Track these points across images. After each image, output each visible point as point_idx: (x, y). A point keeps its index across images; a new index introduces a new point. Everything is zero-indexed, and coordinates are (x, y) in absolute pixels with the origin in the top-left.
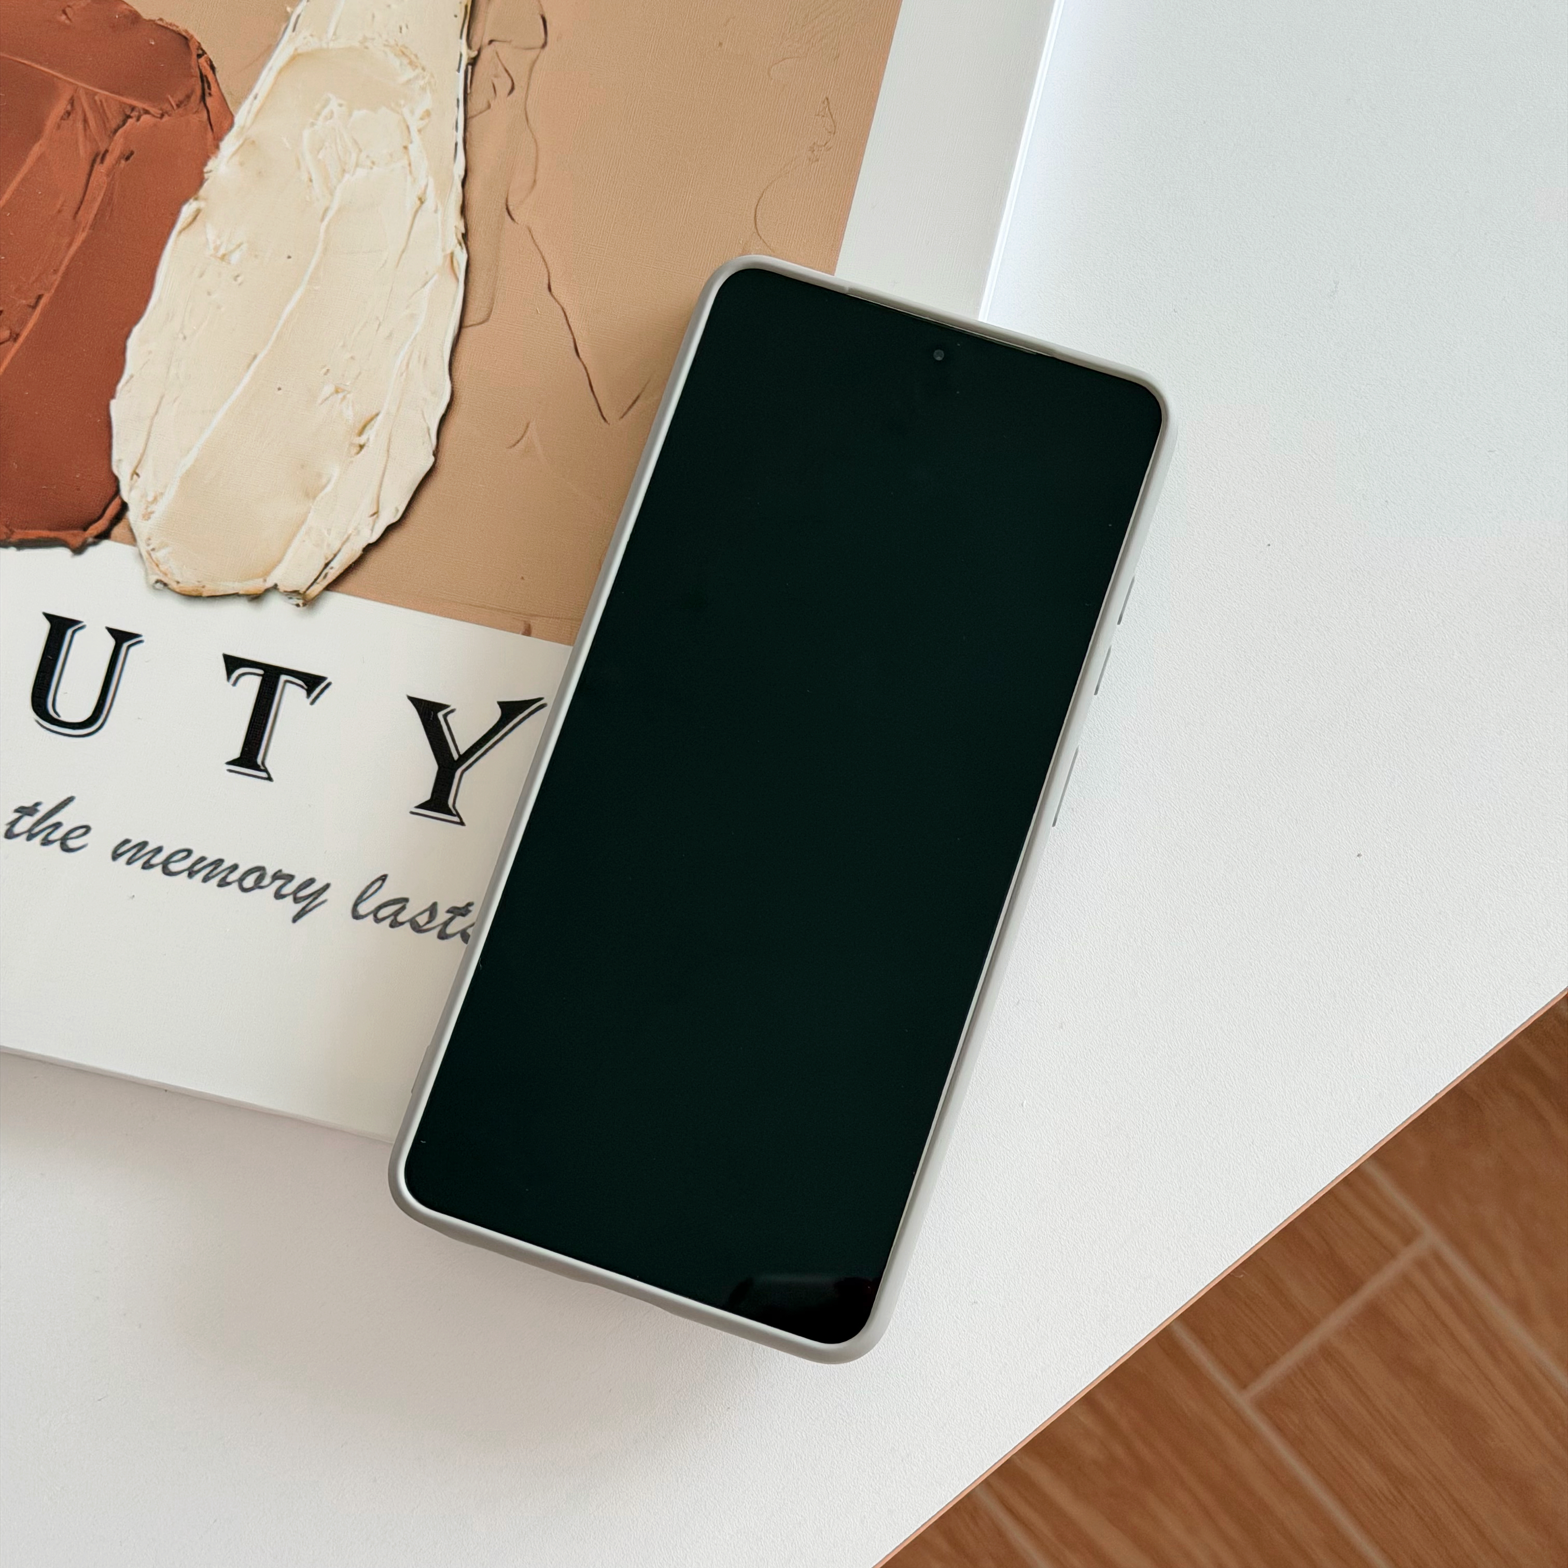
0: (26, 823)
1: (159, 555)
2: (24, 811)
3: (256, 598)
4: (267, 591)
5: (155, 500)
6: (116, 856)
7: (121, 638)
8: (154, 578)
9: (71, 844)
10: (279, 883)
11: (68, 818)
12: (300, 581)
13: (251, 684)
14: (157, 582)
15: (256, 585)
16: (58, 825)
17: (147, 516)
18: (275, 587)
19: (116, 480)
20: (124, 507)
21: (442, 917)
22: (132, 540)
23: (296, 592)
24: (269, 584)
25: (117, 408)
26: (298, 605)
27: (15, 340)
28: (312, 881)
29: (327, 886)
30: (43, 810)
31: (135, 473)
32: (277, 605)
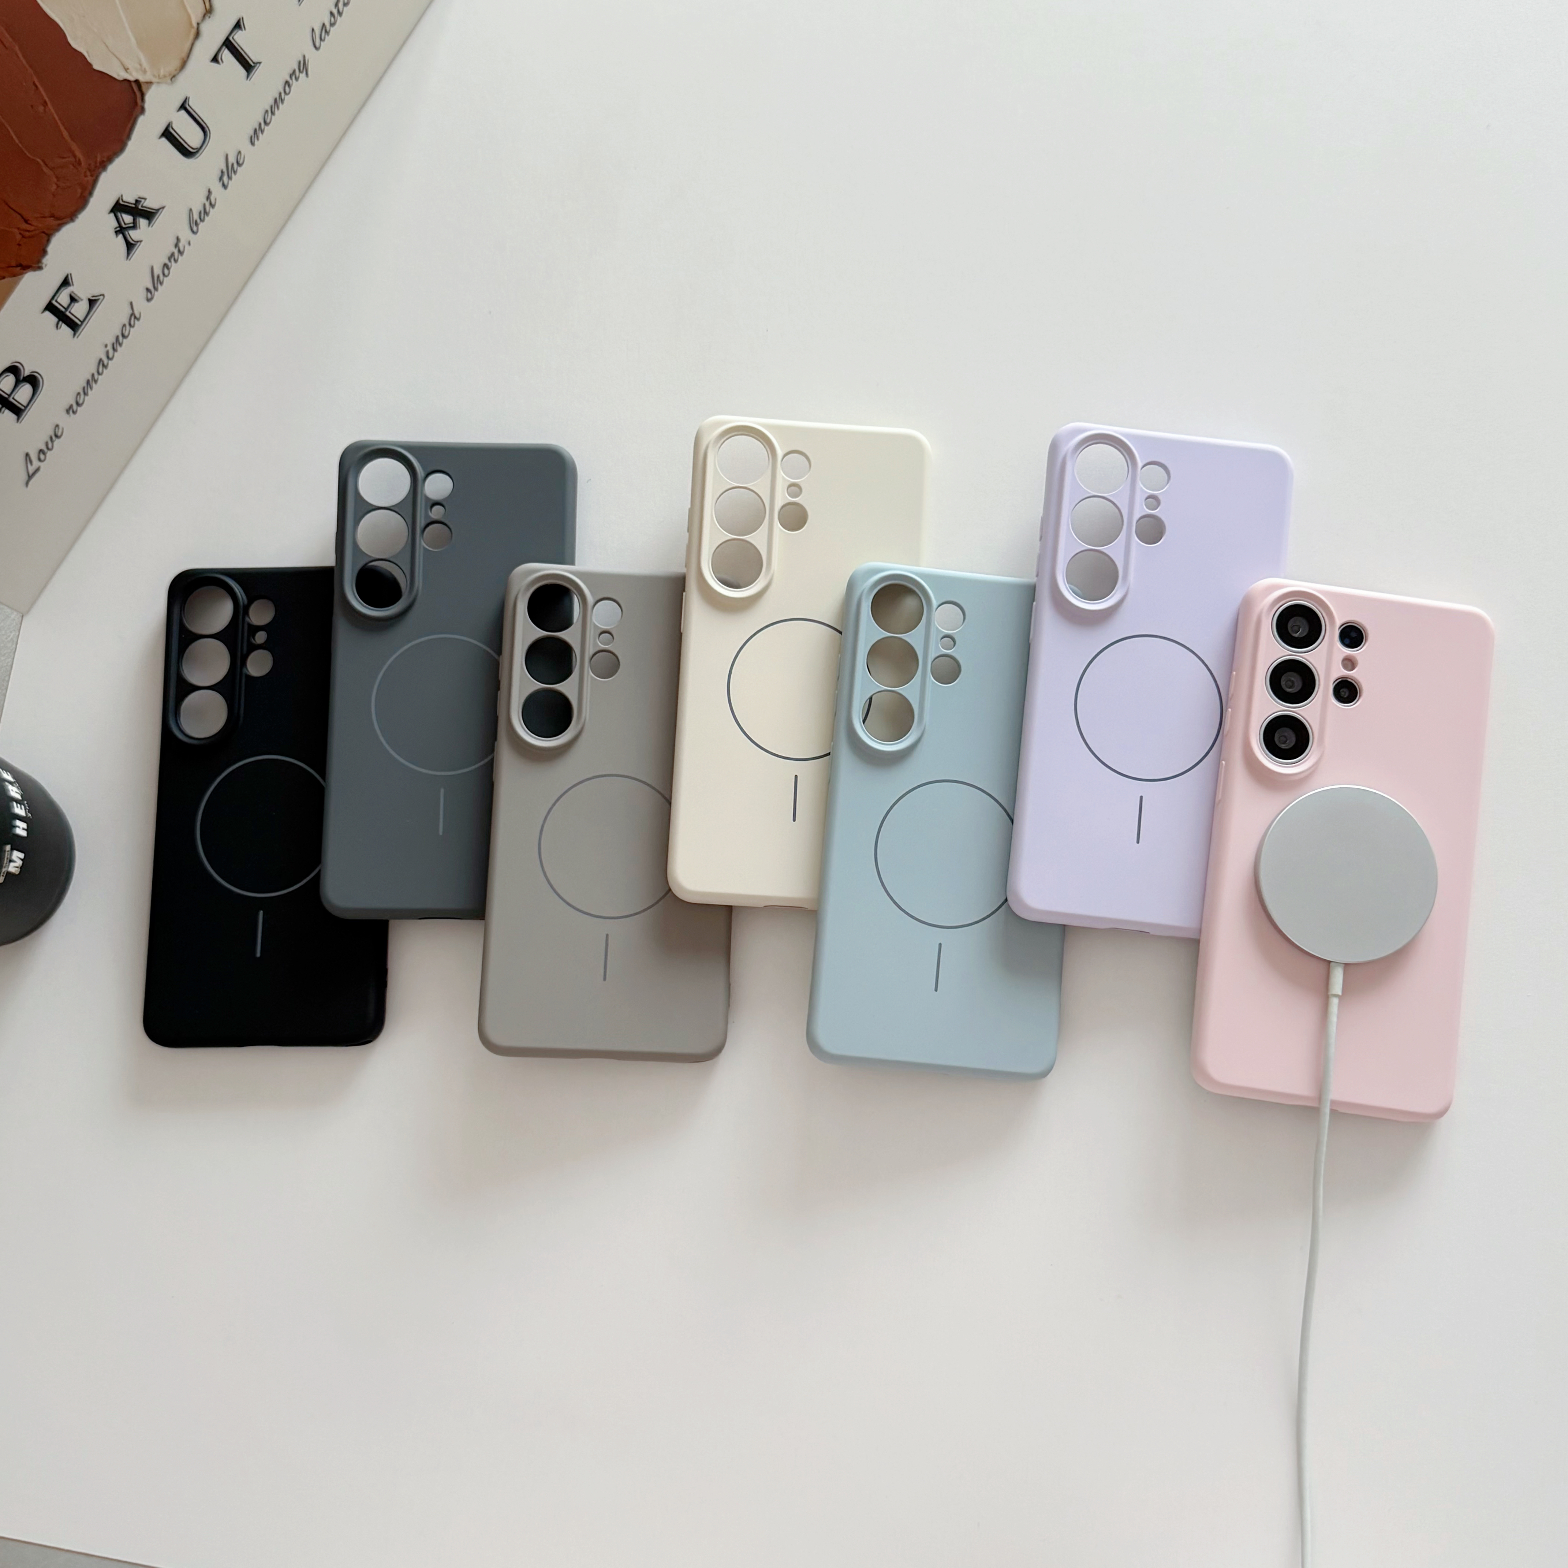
0: (225, 178)
1: (162, 73)
2: (221, 179)
3: (198, 34)
4: (198, 29)
5: (141, 65)
6: (253, 144)
7: (183, 107)
8: (169, 81)
9: (241, 162)
10: (294, 78)
11: (232, 159)
12: (201, 10)
13: (226, 54)
14: (171, 79)
15: (193, 31)
16: (233, 165)
17: (145, 72)
18: (198, 24)
19: (125, 80)
20: (137, 82)
21: (335, 11)
22: (150, 83)
23: (204, 16)
24: (195, 25)
25: (96, 67)
26: (209, 17)
27: (47, 104)
28: (300, 62)
29: (304, 57)
30: (225, 170)
31: (126, 70)
32: (204, 28)
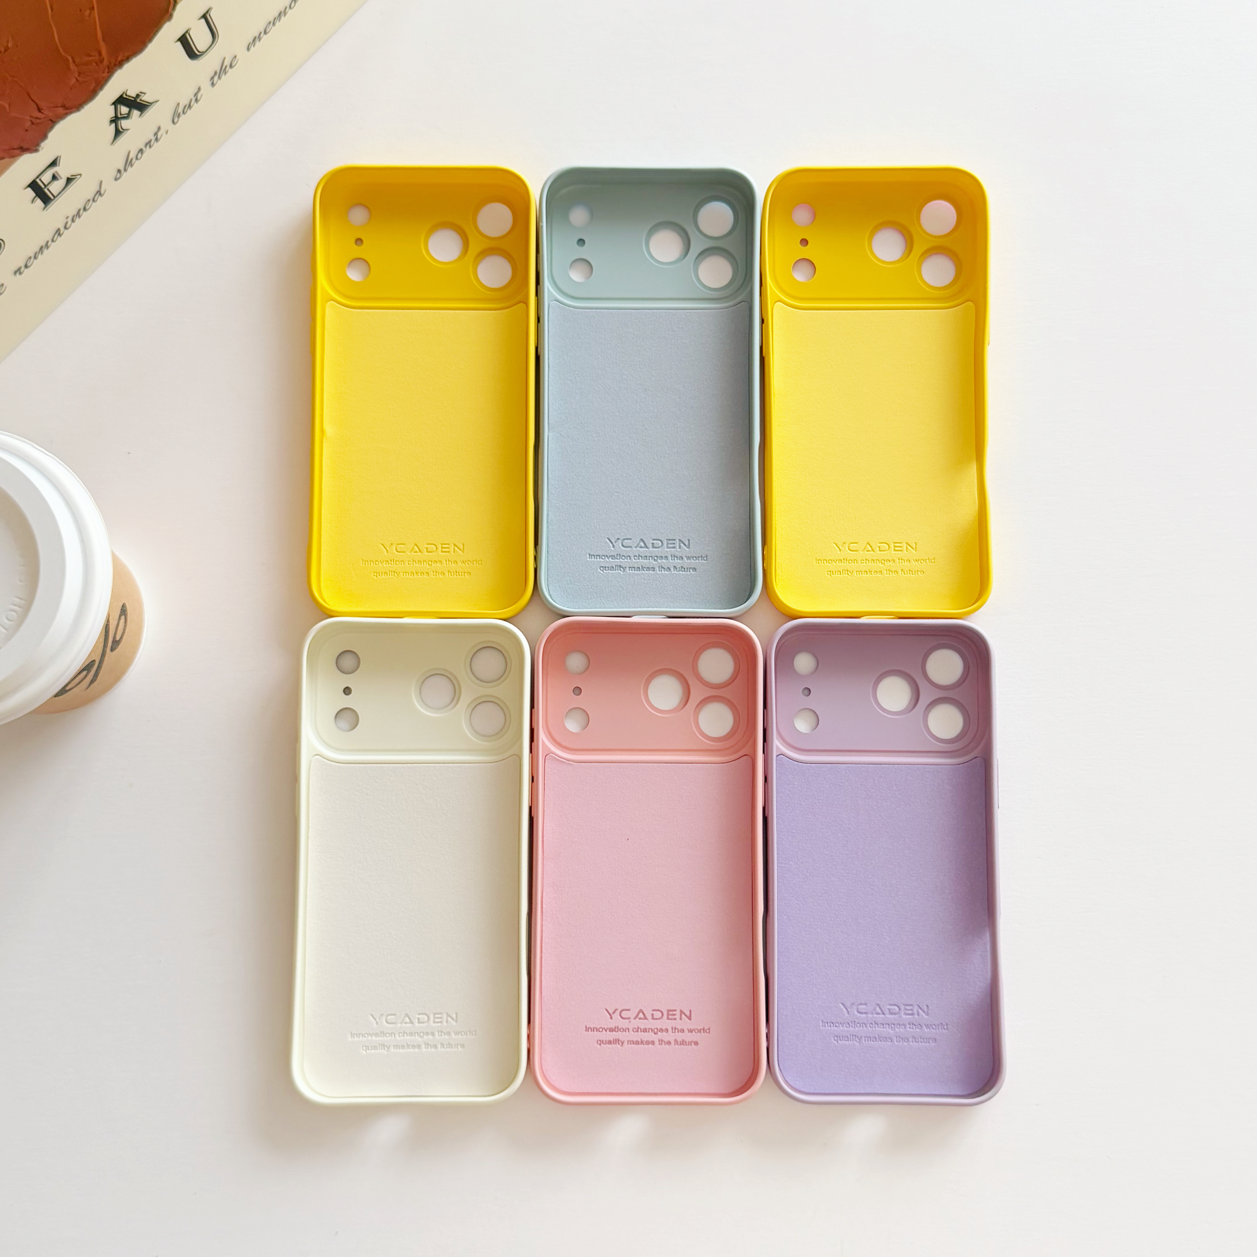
2: (212, 78)
6: (248, 49)
7: (204, 16)
9: (233, 64)
11: (227, 63)
16: (226, 67)
30: (218, 72)
